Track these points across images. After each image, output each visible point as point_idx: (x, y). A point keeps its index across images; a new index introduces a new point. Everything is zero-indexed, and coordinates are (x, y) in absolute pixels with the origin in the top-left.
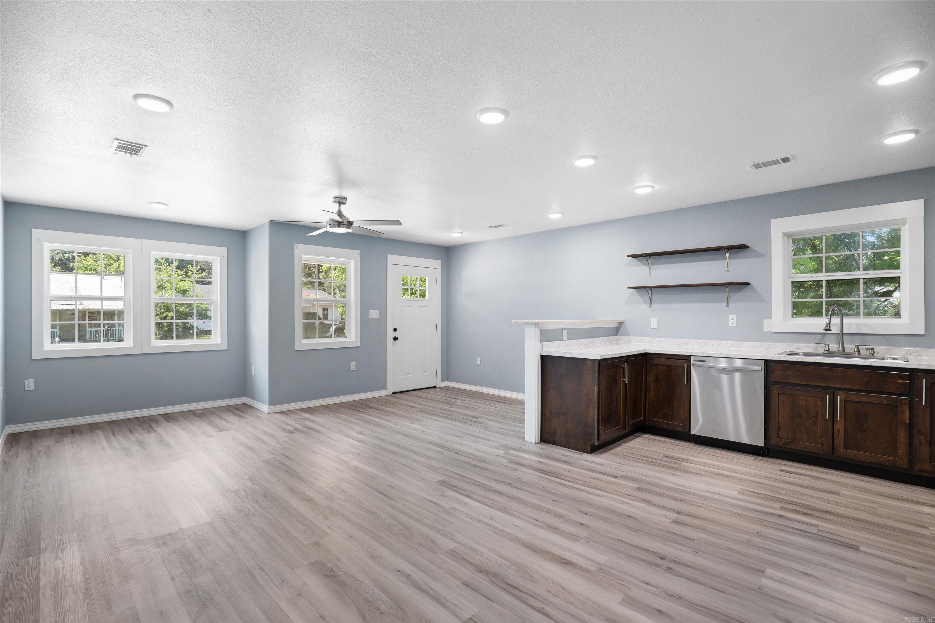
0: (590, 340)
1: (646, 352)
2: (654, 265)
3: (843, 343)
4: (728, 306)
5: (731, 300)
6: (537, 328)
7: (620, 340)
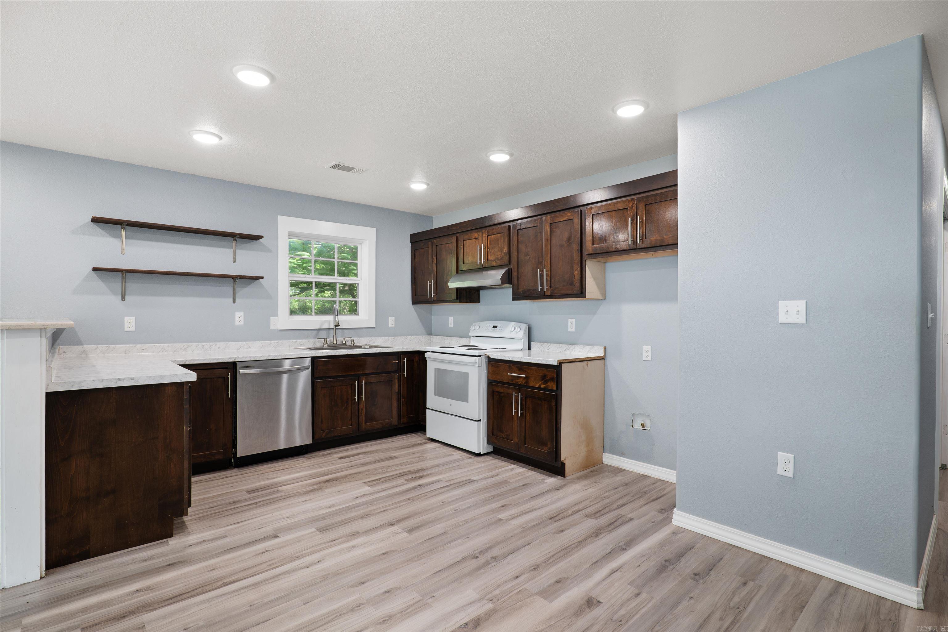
2: (129, 239)
3: (336, 336)
4: (234, 301)
5: (237, 295)
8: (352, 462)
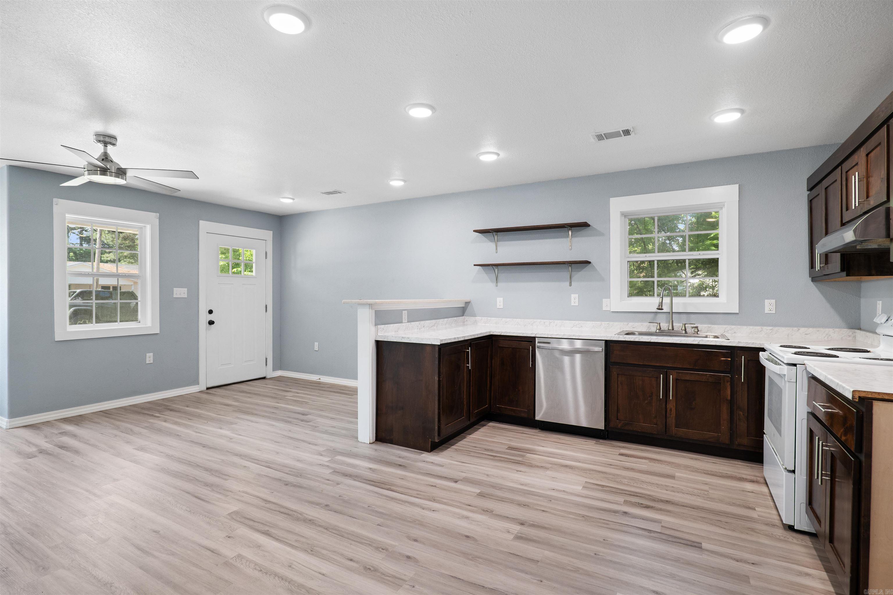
0: (434, 321)
1: (492, 333)
2: (500, 241)
3: (673, 321)
4: (570, 285)
5: (573, 279)
6: (370, 309)
7: (467, 321)
8: (622, 462)
